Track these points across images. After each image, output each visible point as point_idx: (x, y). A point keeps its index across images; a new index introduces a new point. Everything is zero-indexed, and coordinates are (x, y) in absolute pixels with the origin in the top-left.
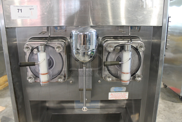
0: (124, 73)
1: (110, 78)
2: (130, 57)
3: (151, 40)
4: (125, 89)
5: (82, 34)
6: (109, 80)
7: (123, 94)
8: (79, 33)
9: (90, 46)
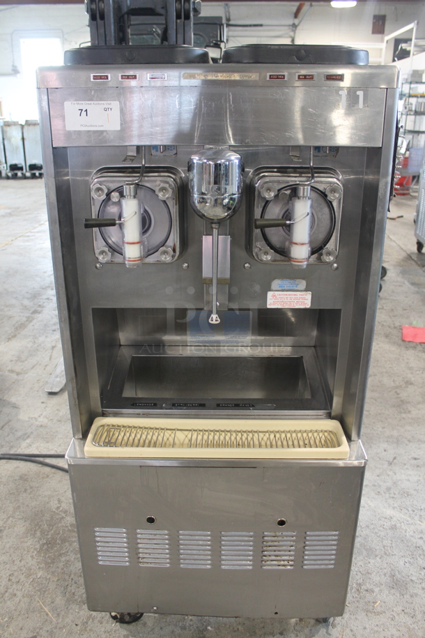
0: (296, 244)
1: (268, 254)
2: (308, 210)
3: (363, 175)
4: (303, 284)
5: (211, 163)
6: (266, 258)
7: (299, 296)
8: (205, 161)
9: (227, 187)
